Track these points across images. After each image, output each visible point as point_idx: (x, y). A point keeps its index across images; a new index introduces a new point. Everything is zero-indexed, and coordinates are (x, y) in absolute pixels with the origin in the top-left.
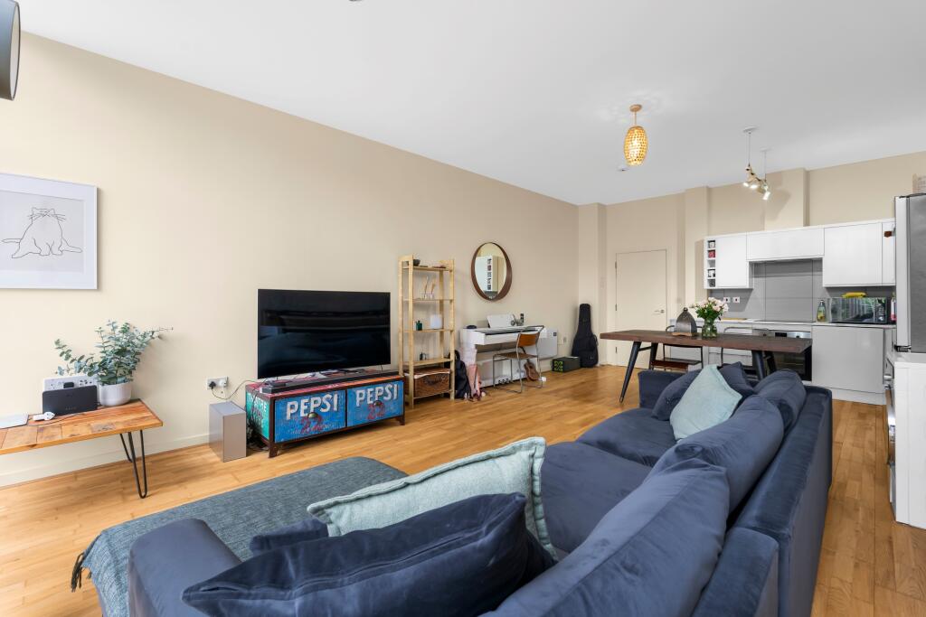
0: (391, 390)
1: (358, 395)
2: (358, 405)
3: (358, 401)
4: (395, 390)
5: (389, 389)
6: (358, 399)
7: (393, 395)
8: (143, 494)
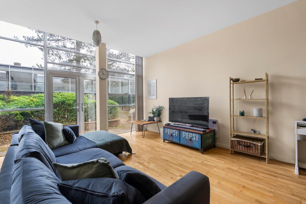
0: (196, 137)
1: (183, 134)
2: (183, 137)
3: (183, 136)
4: (197, 137)
5: (195, 136)
6: (183, 135)
7: (196, 139)
8: (144, 137)
